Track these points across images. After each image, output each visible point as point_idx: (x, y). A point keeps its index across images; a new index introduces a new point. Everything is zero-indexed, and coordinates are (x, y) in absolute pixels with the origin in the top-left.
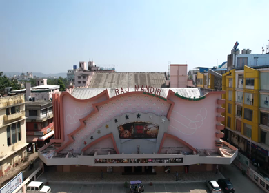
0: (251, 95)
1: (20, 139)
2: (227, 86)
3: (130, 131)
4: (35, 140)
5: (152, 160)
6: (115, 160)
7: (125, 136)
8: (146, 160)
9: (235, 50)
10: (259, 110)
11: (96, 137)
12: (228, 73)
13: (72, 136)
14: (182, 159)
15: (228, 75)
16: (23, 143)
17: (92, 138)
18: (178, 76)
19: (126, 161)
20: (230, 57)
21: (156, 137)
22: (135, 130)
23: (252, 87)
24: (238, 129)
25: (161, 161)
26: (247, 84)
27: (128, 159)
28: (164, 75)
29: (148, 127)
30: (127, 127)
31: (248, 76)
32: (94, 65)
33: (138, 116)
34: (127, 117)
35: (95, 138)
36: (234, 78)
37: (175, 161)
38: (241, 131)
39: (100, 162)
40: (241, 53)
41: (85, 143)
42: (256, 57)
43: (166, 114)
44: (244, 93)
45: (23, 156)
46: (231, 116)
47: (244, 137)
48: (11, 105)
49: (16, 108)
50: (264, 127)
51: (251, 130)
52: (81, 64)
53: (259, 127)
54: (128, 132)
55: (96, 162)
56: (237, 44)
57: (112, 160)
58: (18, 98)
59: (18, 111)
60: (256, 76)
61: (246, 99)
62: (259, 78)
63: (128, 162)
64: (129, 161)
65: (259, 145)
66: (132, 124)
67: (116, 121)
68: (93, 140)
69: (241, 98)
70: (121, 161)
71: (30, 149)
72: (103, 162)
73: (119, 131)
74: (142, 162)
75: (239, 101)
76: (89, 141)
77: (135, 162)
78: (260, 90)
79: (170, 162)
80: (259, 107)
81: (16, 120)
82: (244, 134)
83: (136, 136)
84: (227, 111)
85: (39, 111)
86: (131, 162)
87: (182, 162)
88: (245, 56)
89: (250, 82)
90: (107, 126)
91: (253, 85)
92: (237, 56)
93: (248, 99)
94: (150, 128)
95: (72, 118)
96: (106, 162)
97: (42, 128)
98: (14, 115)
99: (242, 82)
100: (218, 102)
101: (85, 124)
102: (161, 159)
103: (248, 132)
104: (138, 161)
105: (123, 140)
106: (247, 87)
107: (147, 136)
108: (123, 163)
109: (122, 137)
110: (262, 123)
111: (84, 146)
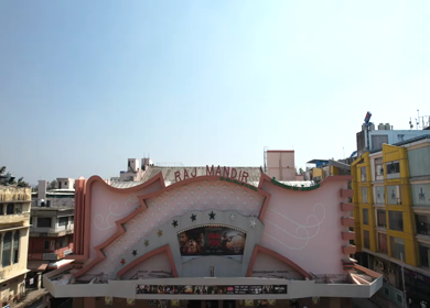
0: (398, 187)
1: (16, 261)
2: (359, 180)
3: (198, 243)
4: (43, 267)
5: (234, 289)
6: (171, 287)
7: (189, 250)
8: (223, 289)
9: (368, 124)
10: (412, 211)
11: (142, 251)
12: (359, 160)
13: (102, 249)
14: (285, 286)
15: (359, 163)
16: (20, 268)
17: (135, 253)
18: (281, 168)
19: (189, 289)
20: (360, 136)
21: (241, 252)
22: (206, 240)
23: (397, 175)
24: (381, 249)
25: (249, 290)
26: (389, 172)
27: (193, 287)
28: (259, 171)
29: (229, 235)
30: (193, 234)
31: (390, 158)
32: (151, 163)
33: (212, 216)
34: (193, 218)
35: (139, 254)
36: (369, 166)
37: (273, 291)
38: (386, 253)
39: (145, 291)
40: (376, 128)
41: (123, 262)
42: (401, 135)
43: (258, 214)
44: (385, 186)
45: (19, 292)
46: (369, 228)
47: (393, 260)
48: (8, 200)
49: (16, 207)
50: (423, 239)
51: (403, 247)
52: (131, 163)
53: (415, 239)
54: (195, 244)
55: (140, 291)
56: (369, 115)
57: (166, 288)
58: (21, 192)
59: (19, 212)
60: (402, 157)
61: (390, 196)
62: (406, 159)
63: (192, 293)
64: (195, 290)
65: (419, 270)
66: (202, 230)
67: (175, 224)
68: (137, 256)
69: (382, 196)
70: (180, 289)
71: (32, 281)
72: (151, 292)
73: (181, 242)
74: (216, 293)
75: (379, 201)
76: (130, 259)
77: (204, 292)
78: (409, 178)
79: (265, 292)
80: (412, 205)
81: (13, 225)
82: (393, 256)
83: (208, 251)
84: (362, 221)
85: (54, 220)
86: (198, 292)
87: (285, 292)
88: (383, 132)
89: (394, 168)
90: (160, 233)
91: (398, 171)
92: (370, 134)
93: (393, 196)
94: (231, 238)
95: (103, 221)
96: (155, 292)
97: (57, 248)
98: (11, 216)
99: (382, 170)
100: (341, 193)
101: (125, 231)
102: (249, 287)
103: (398, 250)
104: (210, 290)
105: (187, 258)
106: (389, 176)
107: (226, 251)
108: (184, 293)
109: (184, 252)
110: (419, 232)
111: (121, 267)
